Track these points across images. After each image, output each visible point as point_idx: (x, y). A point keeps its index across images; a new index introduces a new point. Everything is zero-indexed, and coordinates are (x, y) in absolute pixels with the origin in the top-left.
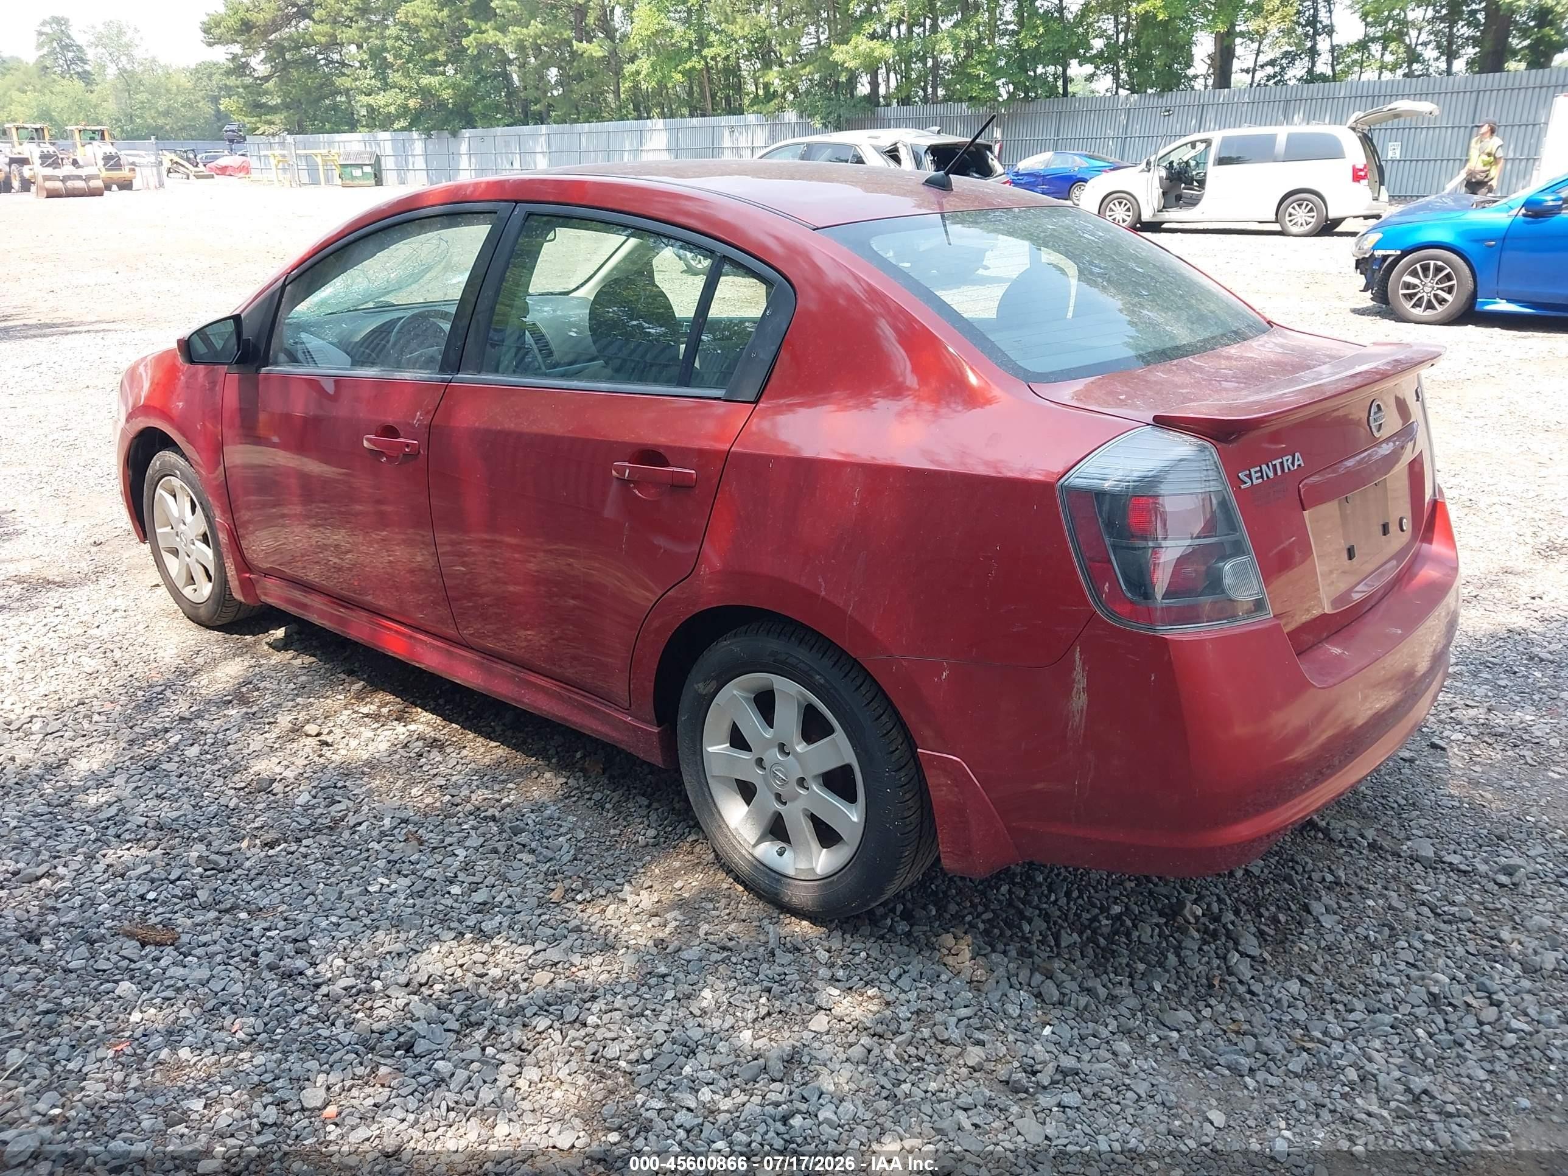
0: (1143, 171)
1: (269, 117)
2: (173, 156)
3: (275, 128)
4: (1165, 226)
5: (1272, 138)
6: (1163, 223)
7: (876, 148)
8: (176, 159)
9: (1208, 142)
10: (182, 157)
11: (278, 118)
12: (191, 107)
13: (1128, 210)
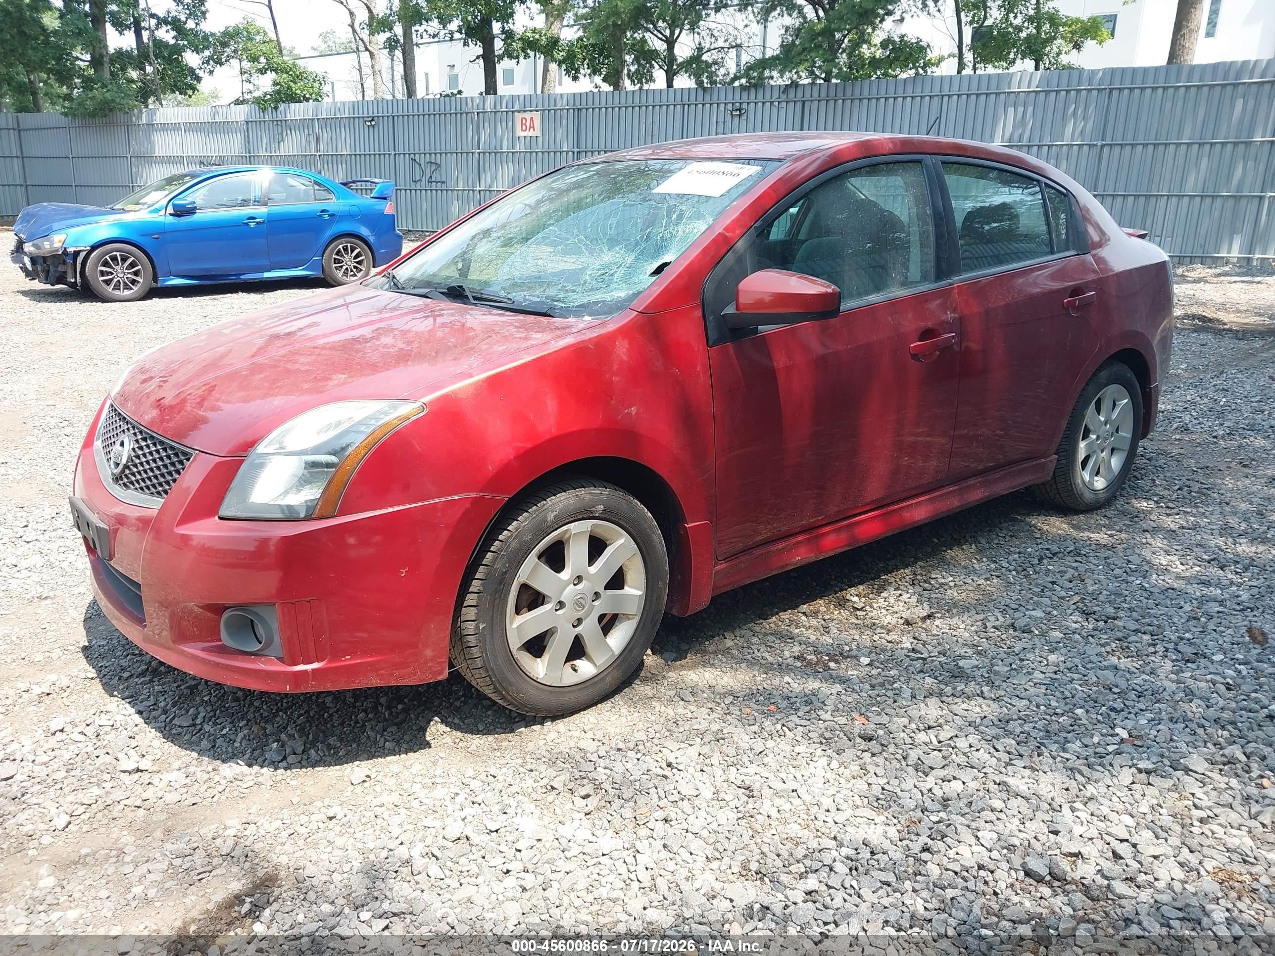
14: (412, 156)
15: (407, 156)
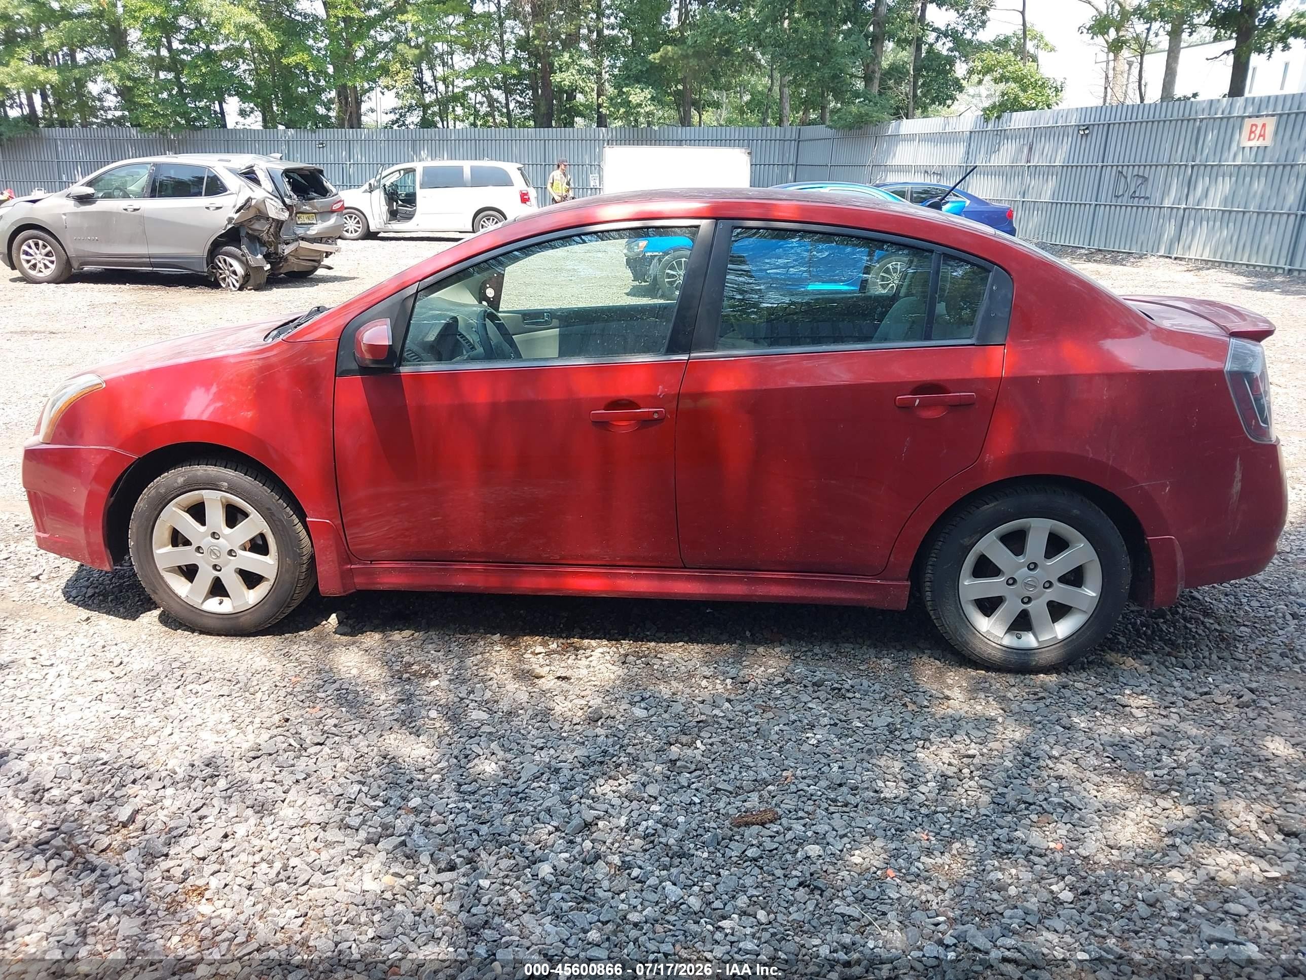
0: (365, 191)
4: (380, 235)
5: (461, 169)
6: (379, 233)
7: (232, 171)
9: (413, 170)
13: (358, 222)
14: (1120, 168)
15: (1115, 168)
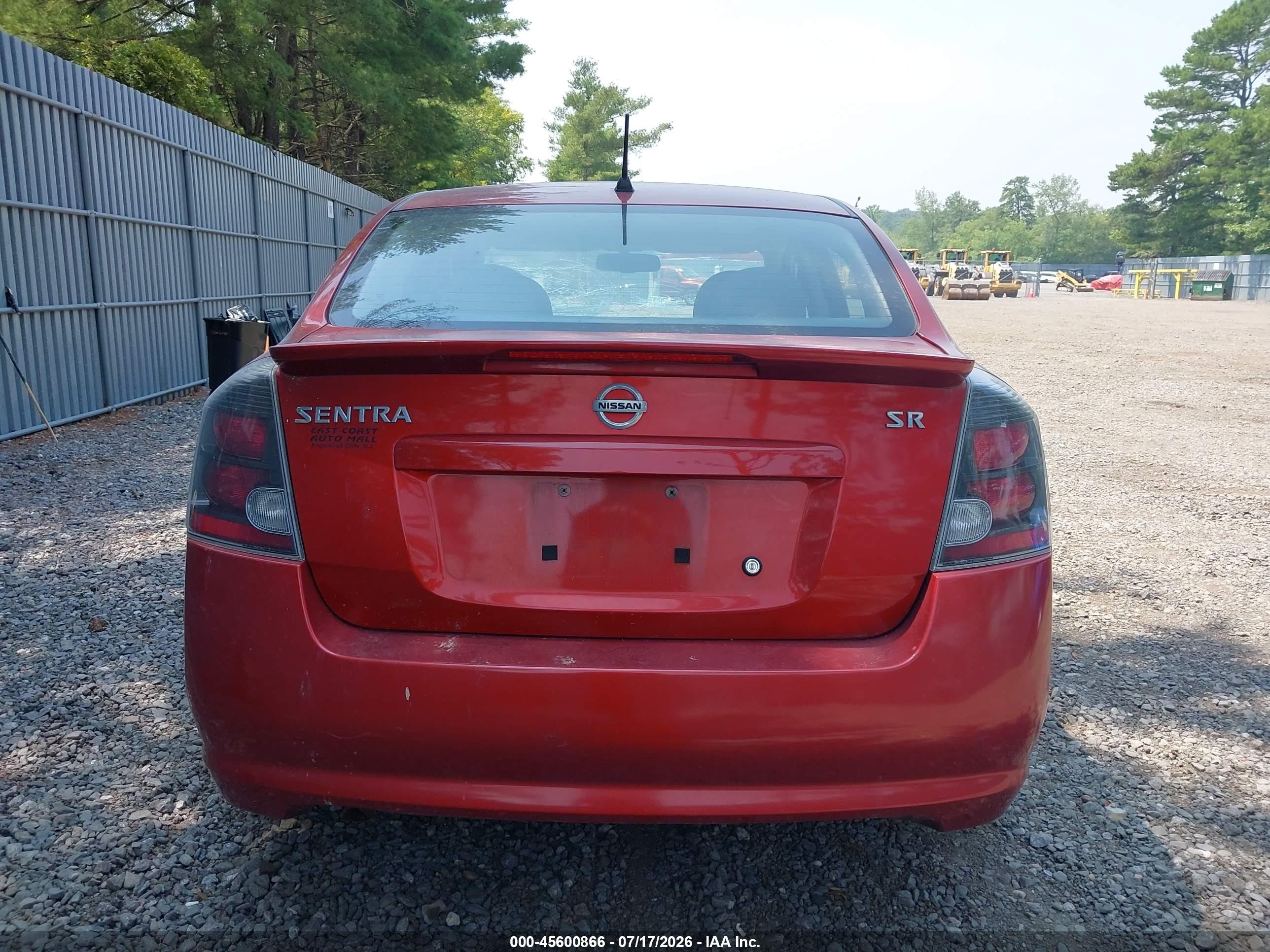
1: (1147, 244)
2: (1065, 275)
3: (1150, 252)
8: (1067, 277)
10: (1071, 276)
11: (1154, 245)
12: (1104, 239)
